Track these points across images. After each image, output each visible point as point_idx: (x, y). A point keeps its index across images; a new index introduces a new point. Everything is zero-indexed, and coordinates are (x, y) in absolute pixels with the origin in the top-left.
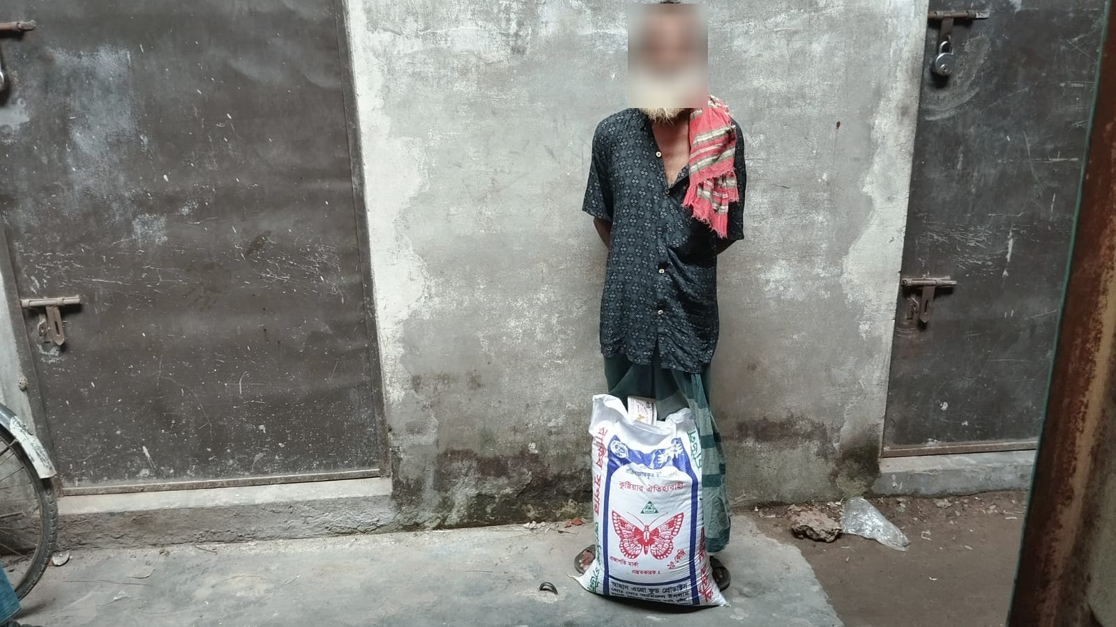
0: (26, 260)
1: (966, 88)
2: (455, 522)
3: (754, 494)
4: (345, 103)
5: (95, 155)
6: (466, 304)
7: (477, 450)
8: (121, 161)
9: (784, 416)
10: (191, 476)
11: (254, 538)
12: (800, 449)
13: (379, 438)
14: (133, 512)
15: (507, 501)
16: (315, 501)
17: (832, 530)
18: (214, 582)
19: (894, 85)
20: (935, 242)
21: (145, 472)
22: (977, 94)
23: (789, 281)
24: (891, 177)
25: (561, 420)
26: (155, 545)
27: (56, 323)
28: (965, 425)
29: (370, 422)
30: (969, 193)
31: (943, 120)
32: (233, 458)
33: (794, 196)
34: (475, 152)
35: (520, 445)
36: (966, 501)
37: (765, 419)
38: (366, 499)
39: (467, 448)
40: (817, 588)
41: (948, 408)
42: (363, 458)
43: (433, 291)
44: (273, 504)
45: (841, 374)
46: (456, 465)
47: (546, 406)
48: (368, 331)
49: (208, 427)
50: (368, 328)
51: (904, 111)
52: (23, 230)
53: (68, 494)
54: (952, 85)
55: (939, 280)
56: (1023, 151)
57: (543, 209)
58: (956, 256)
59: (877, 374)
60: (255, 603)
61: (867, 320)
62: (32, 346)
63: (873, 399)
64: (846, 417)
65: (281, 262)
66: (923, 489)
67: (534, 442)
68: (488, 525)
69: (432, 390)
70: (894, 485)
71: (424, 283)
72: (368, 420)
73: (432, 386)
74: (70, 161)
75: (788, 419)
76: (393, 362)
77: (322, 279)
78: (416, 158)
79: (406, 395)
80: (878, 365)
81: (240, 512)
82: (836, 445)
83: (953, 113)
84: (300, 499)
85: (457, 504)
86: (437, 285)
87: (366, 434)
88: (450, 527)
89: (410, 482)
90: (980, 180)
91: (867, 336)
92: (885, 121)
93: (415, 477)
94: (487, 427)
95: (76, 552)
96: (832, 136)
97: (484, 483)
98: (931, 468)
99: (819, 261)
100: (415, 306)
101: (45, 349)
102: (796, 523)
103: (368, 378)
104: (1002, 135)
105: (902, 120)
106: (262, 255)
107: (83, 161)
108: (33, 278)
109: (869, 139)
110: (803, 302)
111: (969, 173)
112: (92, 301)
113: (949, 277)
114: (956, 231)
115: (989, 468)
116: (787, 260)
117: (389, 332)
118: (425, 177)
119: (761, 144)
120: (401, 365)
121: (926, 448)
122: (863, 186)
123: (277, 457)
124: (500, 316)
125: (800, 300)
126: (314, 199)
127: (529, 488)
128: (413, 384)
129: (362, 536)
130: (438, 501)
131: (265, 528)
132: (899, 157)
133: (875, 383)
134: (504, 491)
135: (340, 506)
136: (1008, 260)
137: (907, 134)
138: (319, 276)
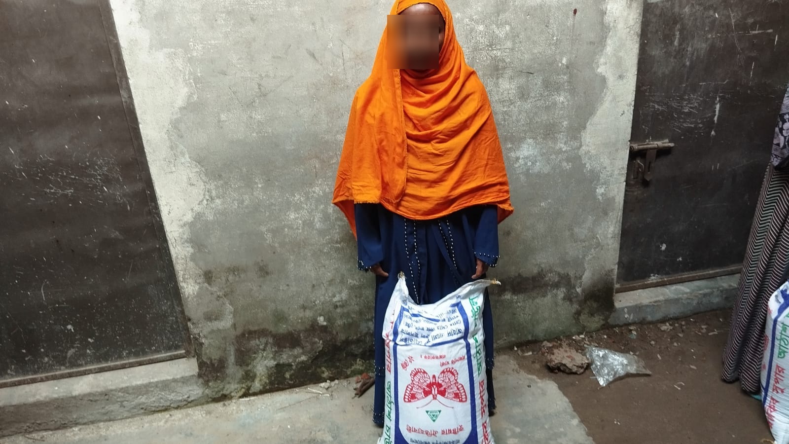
2: (259, 390)
3: (513, 337)
4: (103, 18)
6: (246, 203)
7: (272, 328)
9: (535, 271)
10: (12, 375)
11: (77, 424)
12: (549, 296)
13: (181, 326)
15: (303, 366)
16: (127, 387)
17: (582, 364)
20: (657, 111)
23: (536, 156)
24: (621, 57)
25: (344, 295)
28: (679, 260)
29: (171, 312)
30: (684, 65)
32: (47, 356)
33: (538, 80)
34: (238, 60)
35: (310, 319)
36: (683, 323)
37: (519, 275)
38: (175, 381)
39: (262, 327)
41: (666, 249)
42: (169, 343)
43: (214, 193)
44: (89, 394)
45: (581, 232)
46: (254, 343)
47: (330, 285)
48: (157, 233)
49: (19, 332)
50: (158, 230)
55: (659, 144)
56: (728, 25)
57: (311, 109)
58: (673, 121)
59: (611, 229)
61: (603, 184)
63: (608, 250)
64: (586, 266)
66: (649, 317)
67: (322, 315)
68: (288, 388)
69: (224, 281)
70: (626, 317)
71: (204, 187)
72: (169, 311)
73: (223, 278)
75: (539, 273)
76: (183, 261)
77: (106, 190)
78: (181, 69)
79: (200, 288)
80: (612, 221)
81: (61, 404)
82: (579, 290)
84: (113, 388)
85: (258, 375)
86: (217, 187)
87: (168, 323)
88: (255, 394)
89: (213, 362)
90: (693, 54)
91: (603, 198)
92: (616, 6)
93: (217, 357)
94: (278, 308)
96: (570, 23)
97: (281, 355)
98: (655, 299)
99: (561, 137)
100: (197, 208)
102: (551, 361)
103: (164, 275)
104: (711, 12)
105: (630, 5)
106: (42, 172)
109: (602, 23)
110: (548, 174)
111: (684, 48)
113: (667, 141)
114: (673, 100)
115: (701, 294)
116: (534, 138)
117: (176, 235)
118: (192, 86)
119: (507, 34)
120: (192, 263)
121: (649, 282)
122: (598, 67)
123: (88, 351)
124: (280, 210)
125: (546, 172)
126: (86, 115)
127: (322, 353)
128: (206, 278)
129: (176, 411)
130: (241, 374)
131: (85, 415)
132: (628, 38)
133: (610, 236)
134: (300, 359)
135: (152, 389)
136: (716, 122)
137: (635, 17)
138: (102, 186)
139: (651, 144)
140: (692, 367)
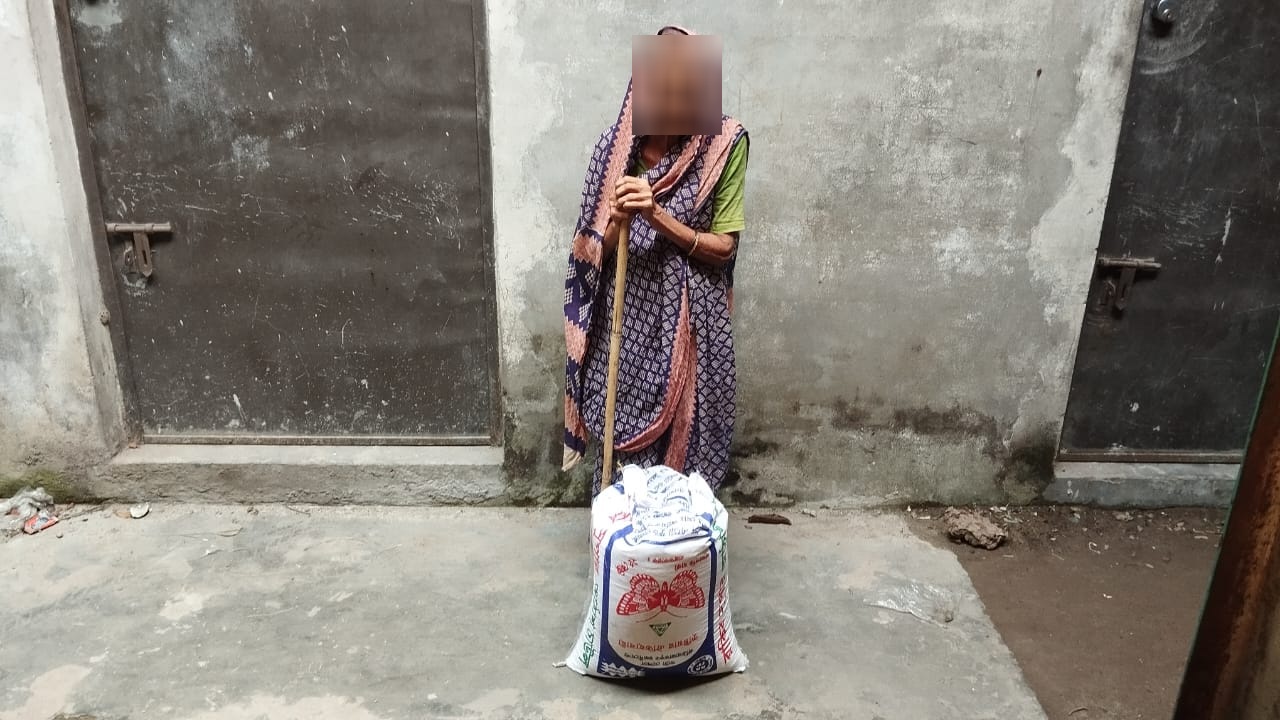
0: (113, 180)
1: (1191, 38)
2: (571, 500)
3: (907, 492)
4: (474, 20)
5: (193, 64)
8: (222, 72)
9: (949, 406)
10: (284, 430)
11: (351, 502)
12: (964, 445)
13: (492, 402)
14: (220, 465)
16: (419, 466)
17: (995, 536)
18: (306, 545)
19: (1108, 30)
20: (1141, 218)
21: (235, 422)
22: (1204, 46)
23: (967, 252)
24: (1095, 138)
26: (242, 502)
27: (144, 252)
28: (1156, 431)
29: (483, 384)
30: (1185, 162)
31: (1161, 75)
32: (331, 414)
33: (982, 153)
36: (1151, 516)
37: (927, 408)
38: (475, 468)
40: (973, 596)
41: (1138, 410)
42: (473, 423)
43: (561, 241)
44: (373, 467)
45: (1018, 362)
48: (486, 283)
49: (306, 376)
50: (486, 279)
51: (1117, 61)
52: (111, 147)
53: (149, 441)
54: (1175, 34)
55: (1141, 262)
56: (1251, 117)
58: (1163, 234)
59: (1060, 365)
60: (350, 569)
61: (1054, 302)
62: (117, 276)
63: (1053, 393)
64: (1020, 411)
65: (393, 198)
66: (1102, 499)
69: (554, 352)
70: (1069, 493)
71: (552, 230)
72: (481, 382)
73: (553, 348)
74: (165, 70)
75: (954, 410)
76: (511, 318)
77: (438, 220)
78: (551, 87)
79: (525, 356)
80: (1062, 356)
81: (337, 473)
82: (1006, 443)
83: (1173, 68)
84: (403, 463)
85: (574, 480)
87: (477, 398)
88: (565, 505)
89: (524, 452)
90: (1198, 148)
91: (1052, 320)
92: (1094, 72)
93: (529, 447)
95: (157, 505)
96: (1031, 85)
98: (1113, 476)
99: (1004, 231)
100: (540, 256)
101: (130, 281)
102: (953, 526)
103: (483, 335)
104: (1228, 97)
105: (1113, 72)
106: (372, 189)
107: (179, 70)
108: (120, 200)
109: (1074, 91)
110: (980, 279)
111: (1186, 140)
112: (184, 231)
113: (1153, 259)
114: (1165, 206)
115: (1181, 480)
116: (967, 228)
117: (510, 284)
118: (559, 109)
119: (947, 91)
120: (521, 322)
121: (1110, 454)
122: (1063, 146)
123: (379, 416)
125: (979, 275)
126: (433, 129)
128: (534, 344)
129: (468, 508)
130: (552, 475)
131: (363, 491)
132: (1107, 115)
133: (1057, 375)
135: (446, 474)
136: (1224, 243)
137: (1118, 88)
138: (435, 216)
139: (1129, 261)
140: (1149, 565)
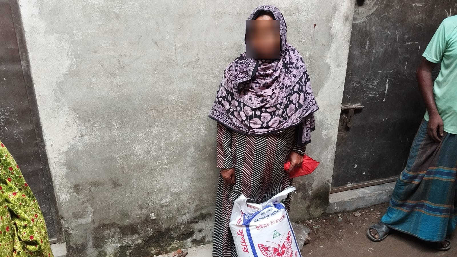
1: (371, 6)
4: (12, 12)
6: (106, 139)
7: (119, 222)
12: (293, 197)
13: (55, 222)
15: (139, 247)
19: (342, 4)
20: (355, 87)
22: (377, 9)
24: (339, 54)
25: (168, 199)
28: (364, 174)
29: (48, 213)
30: (371, 61)
31: (360, 23)
34: (106, 44)
35: (145, 215)
36: (367, 211)
39: (112, 222)
41: (357, 167)
43: (84, 132)
46: (106, 232)
47: (159, 192)
50: (41, 157)
51: (347, 18)
54: (365, 5)
55: (356, 106)
56: (395, 39)
57: (153, 78)
58: (364, 93)
59: (330, 156)
61: (326, 129)
63: (327, 168)
64: (315, 178)
66: (348, 208)
67: (153, 213)
69: (87, 191)
70: (336, 208)
71: (77, 128)
73: (87, 189)
76: (60, 178)
77: (6, 129)
78: (66, 48)
79: (71, 196)
80: (330, 151)
82: (310, 193)
83: (365, 19)
85: (108, 254)
86: (87, 128)
89: (78, 246)
90: (375, 54)
91: (325, 137)
92: (337, 24)
93: (81, 243)
94: (124, 208)
96: (312, 32)
97: (124, 239)
98: (351, 197)
100: (72, 142)
103: (44, 187)
104: (386, 31)
105: (346, 23)
109: (329, 33)
111: (371, 51)
113: (360, 104)
114: (364, 81)
115: (376, 194)
117: (56, 160)
118: (73, 60)
120: (66, 179)
121: (347, 187)
122: (326, 59)
124: (129, 143)
127: (152, 237)
128: (75, 189)
130: (96, 254)
132: (343, 43)
133: (328, 160)
134: (137, 242)
136: (386, 94)
137: (347, 31)
138: (4, 127)
139: (351, 106)
